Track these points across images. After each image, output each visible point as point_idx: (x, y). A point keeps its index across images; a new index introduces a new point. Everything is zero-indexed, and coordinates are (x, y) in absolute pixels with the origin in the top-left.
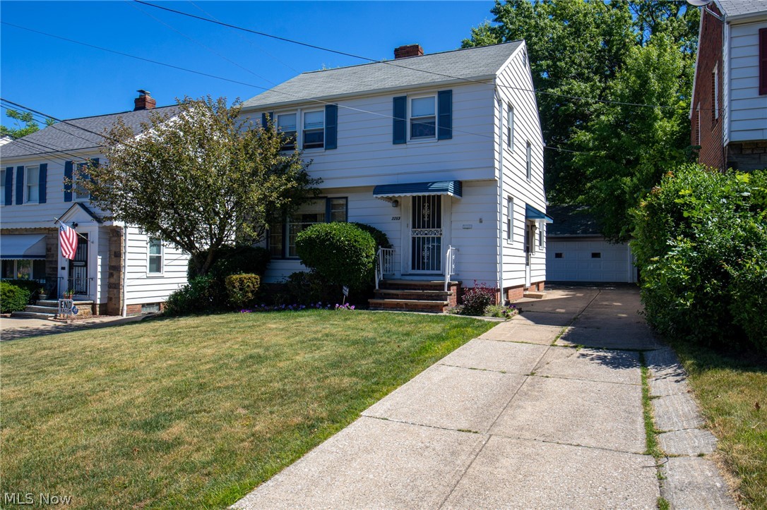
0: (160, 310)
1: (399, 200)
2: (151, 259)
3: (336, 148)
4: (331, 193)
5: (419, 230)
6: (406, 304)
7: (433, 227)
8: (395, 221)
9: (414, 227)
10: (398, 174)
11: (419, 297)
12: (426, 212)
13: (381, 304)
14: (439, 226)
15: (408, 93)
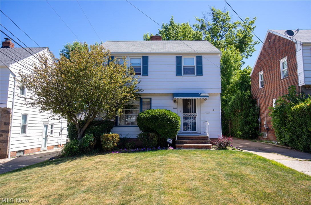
0: (24, 154)
1: (177, 100)
2: (22, 126)
3: (148, 75)
4: (143, 96)
5: (186, 113)
6: (194, 146)
7: (193, 112)
8: (175, 109)
9: (183, 112)
10: (179, 89)
11: (197, 143)
12: (189, 106)
13: (181, 146)
14: (195, 112)
15: (182, 55)
